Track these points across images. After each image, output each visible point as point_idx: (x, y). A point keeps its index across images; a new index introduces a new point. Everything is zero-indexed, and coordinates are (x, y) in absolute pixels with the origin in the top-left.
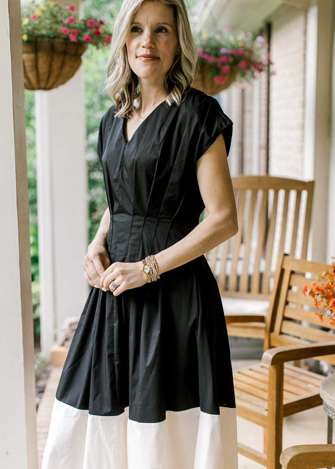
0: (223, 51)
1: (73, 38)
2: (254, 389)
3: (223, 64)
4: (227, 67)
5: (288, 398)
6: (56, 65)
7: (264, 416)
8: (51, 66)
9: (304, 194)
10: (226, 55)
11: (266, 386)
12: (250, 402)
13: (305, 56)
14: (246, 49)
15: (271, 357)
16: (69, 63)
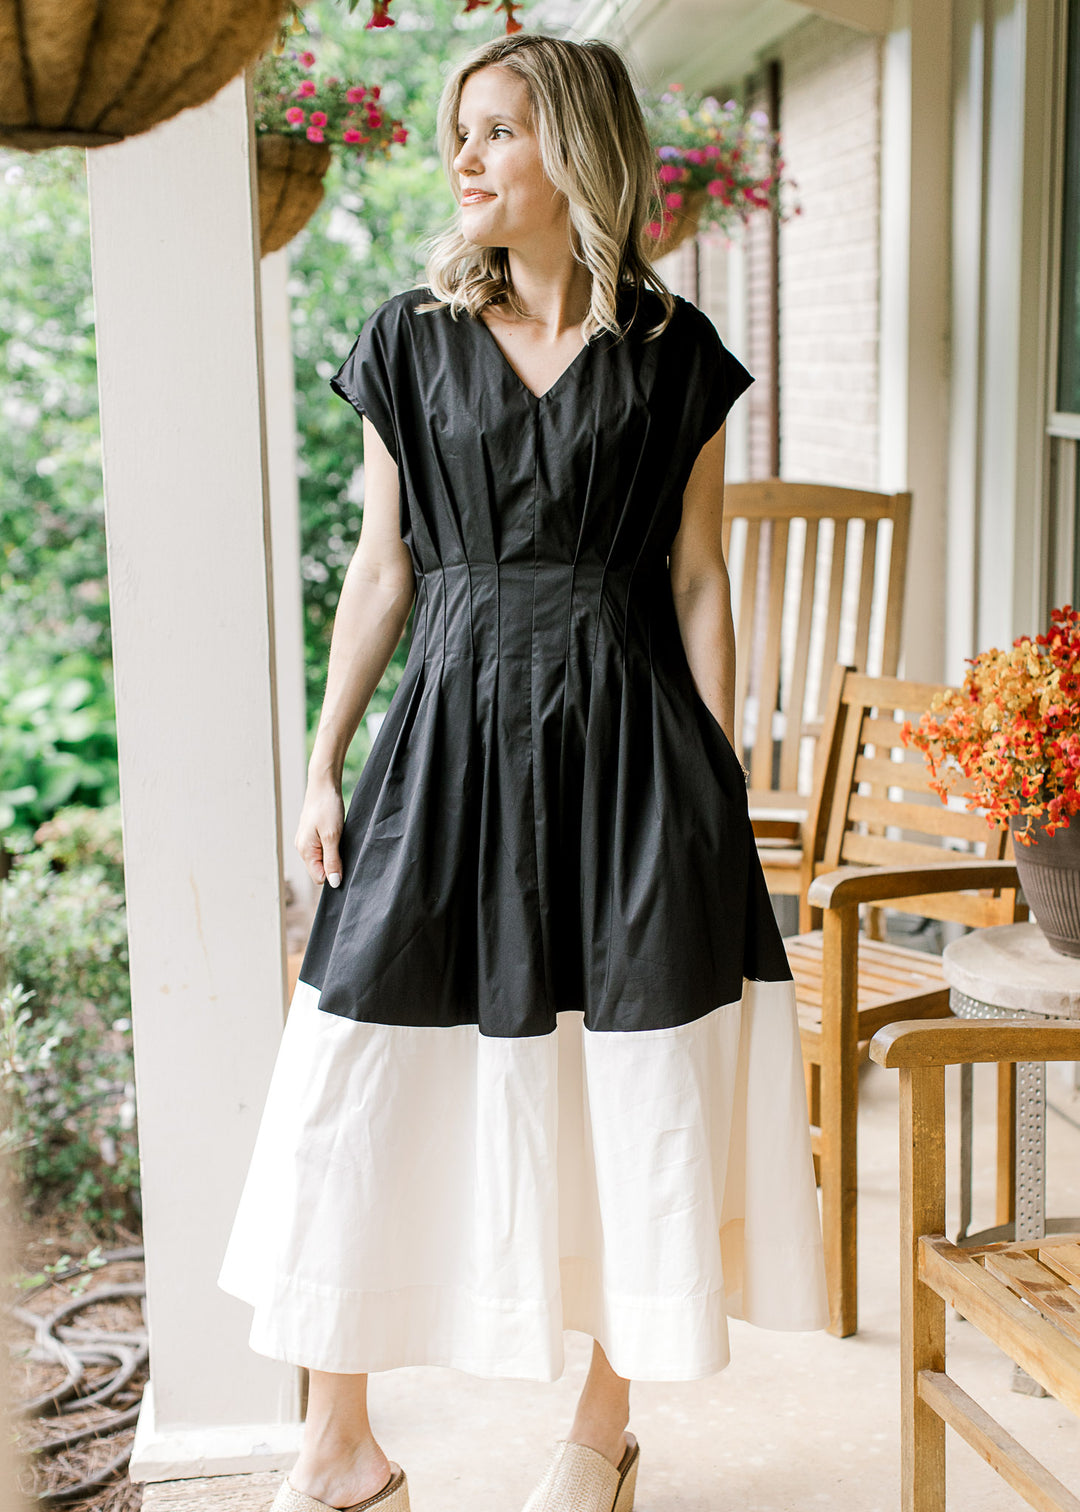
0: (665, 152)
1: (314, 135)
3: (667, 187)
4: (676, 195)
5: (867, 1001)
6: (265, 203)
7: (813, 1034)
9: (885, 528)
10: (674, 163)
13: (878, 159)
14: (724, 148)
15: (829, 890)
16: (298, 196)
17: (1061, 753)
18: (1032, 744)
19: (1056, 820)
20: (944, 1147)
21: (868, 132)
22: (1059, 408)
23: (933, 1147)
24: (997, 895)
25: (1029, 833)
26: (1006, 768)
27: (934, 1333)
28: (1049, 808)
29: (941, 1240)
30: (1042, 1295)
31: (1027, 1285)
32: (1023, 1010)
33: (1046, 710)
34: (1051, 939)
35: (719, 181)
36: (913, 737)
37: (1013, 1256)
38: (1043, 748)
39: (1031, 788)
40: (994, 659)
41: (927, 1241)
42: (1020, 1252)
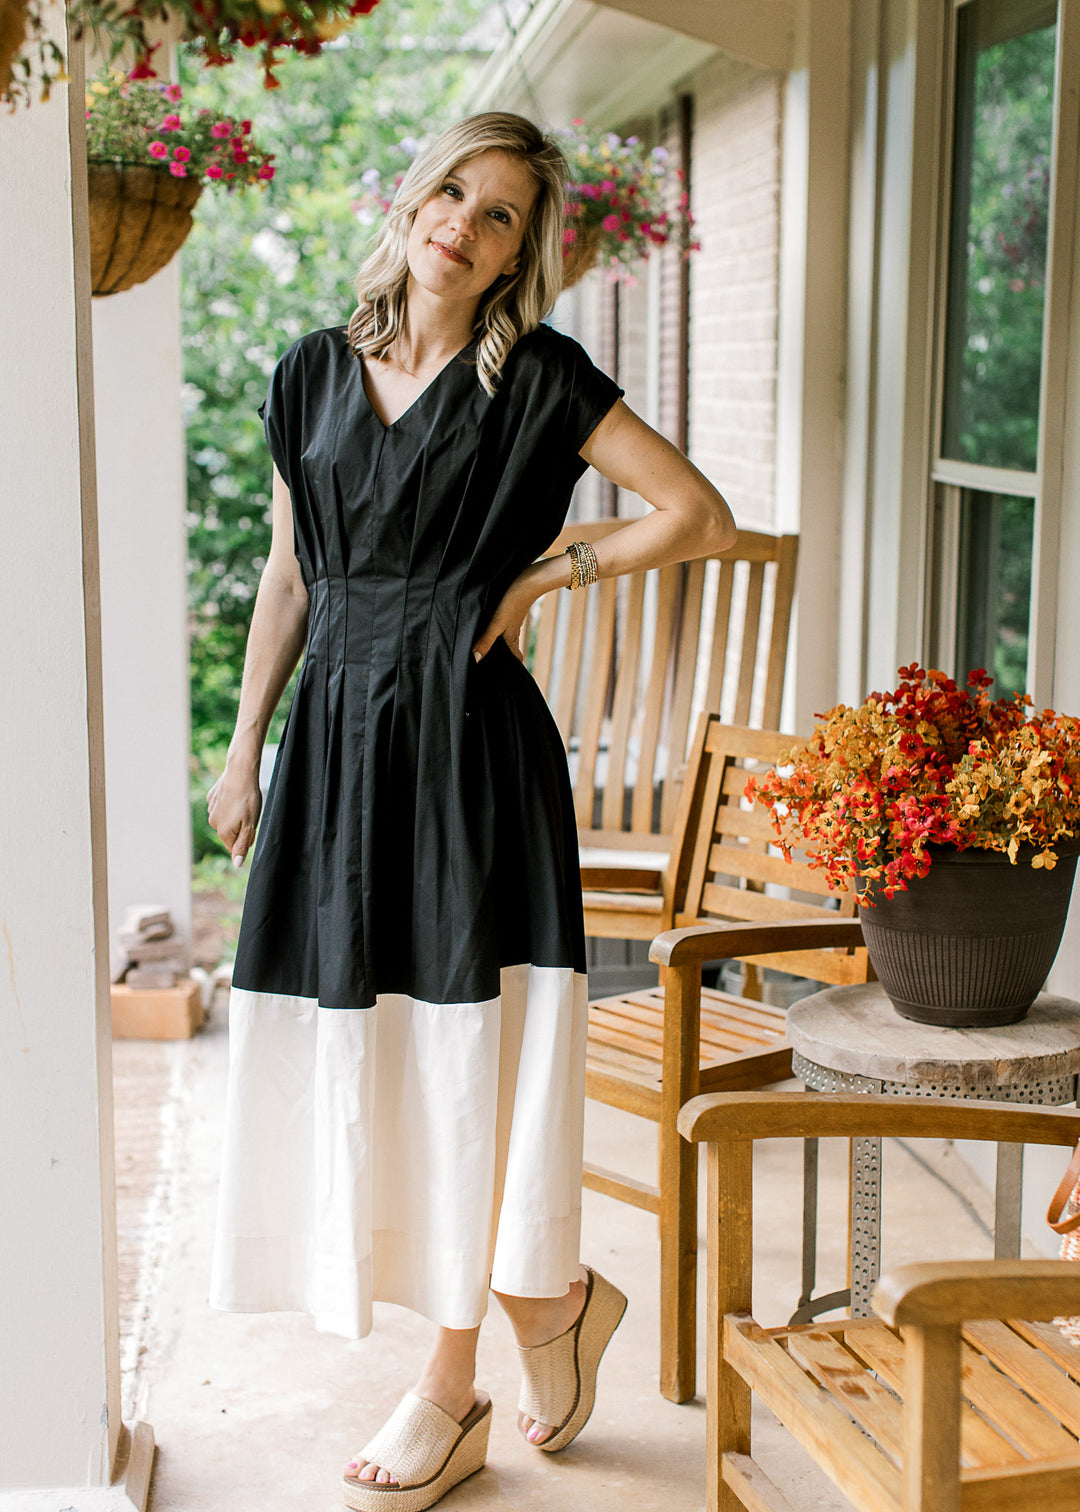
1: (178, 170)
2: (631, 1040)
5: (710, 1058)
6: (128, 236)
7: (654, 1092)
8: (116, 237)
9: (771, 569)
11: (659, 1035)
12: (622, 1067)
13: (778, 197)
14: (621, 184)
15: (669, 947)
16: (162, 229)
17: (900, 815)
18: (870, 805)
19: (896, 883)
20: (751, 1224)
21: (769, 170)
22: (943, 455)
23: (740, 1223)
24: (851, 953)
25: (868, 894)
26: (844, 829)
27: (739, 1414)
28: (886, 872)
29: (746, 1320)
30: (840, 1381)
31: (826, 1370)
32: (859, 1075)
33: (887, 772)
34: (894, 1001)
35: (615, 216)
36: (758, 793)
37: (817, 1337)
38: (882, 810)
39: (868, 851)
40: (842, 716)
41: (732, 1321)
42: (823, 1333)
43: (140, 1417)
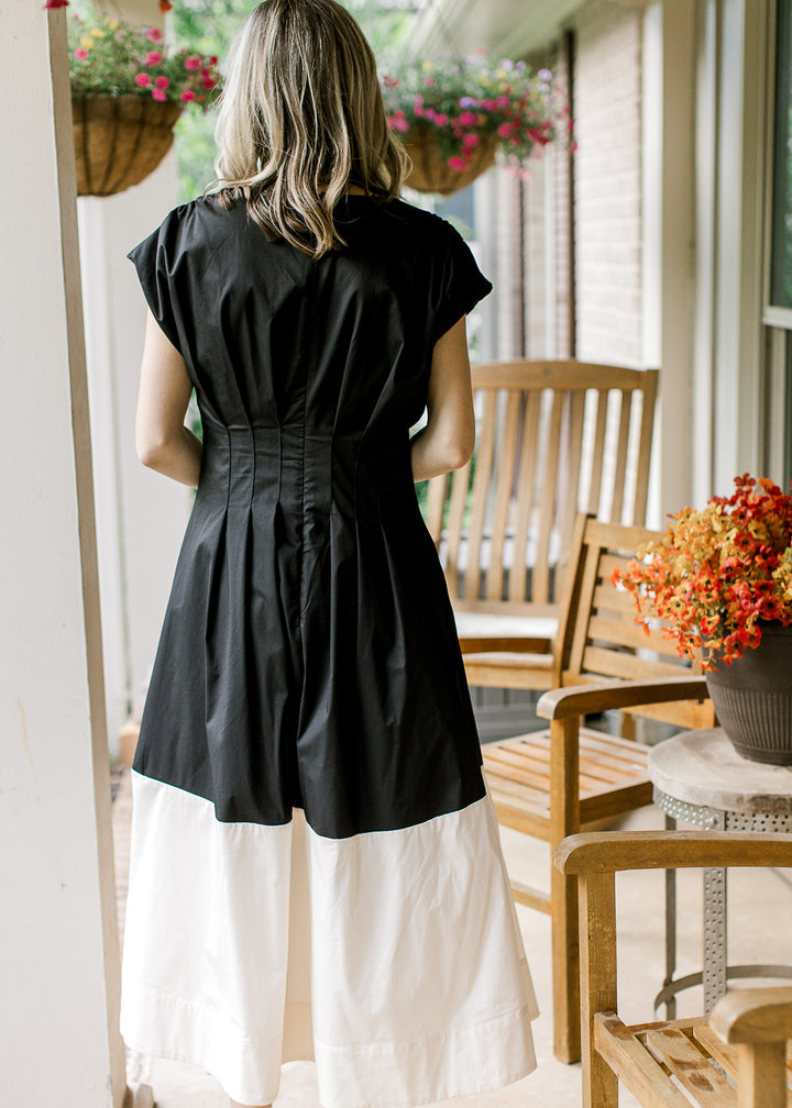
0: (465, 102)
1: (159, 95)
2: (527, 774)
3: (465, 130)
4: (472, 137)
5: (589, 789)
6: (124, 148)
7: (544, 819)
8: (113, 149)
10: (473, 111)
11: (546, 769)
12: (519, 797)
13: (640, 106)
14: (512, 99)
15: (553, 704)
16: (149, 143)
17: (735, 597)
18: (711, 590)
19: (731, 652)
20: (615, 940)
22: (772, 303)
23: (606, 939)
24: (700, 703)
25: (711, 661)
26: (690, 609)
27: (608, 1093)
28: (725, 643)
29: (613, 1018)
30: (688, 1073)
31: (678, 1063)
32: (707, 806)
33: (725, 562)
35: (508, 124)
36: (622, 580)
37: (671, 1033)
38: (721, 593)
39: (710, 627)
40: (688, 516)
41: (600, 1018)
42: (677, 1030)
43: (143, 1080)
